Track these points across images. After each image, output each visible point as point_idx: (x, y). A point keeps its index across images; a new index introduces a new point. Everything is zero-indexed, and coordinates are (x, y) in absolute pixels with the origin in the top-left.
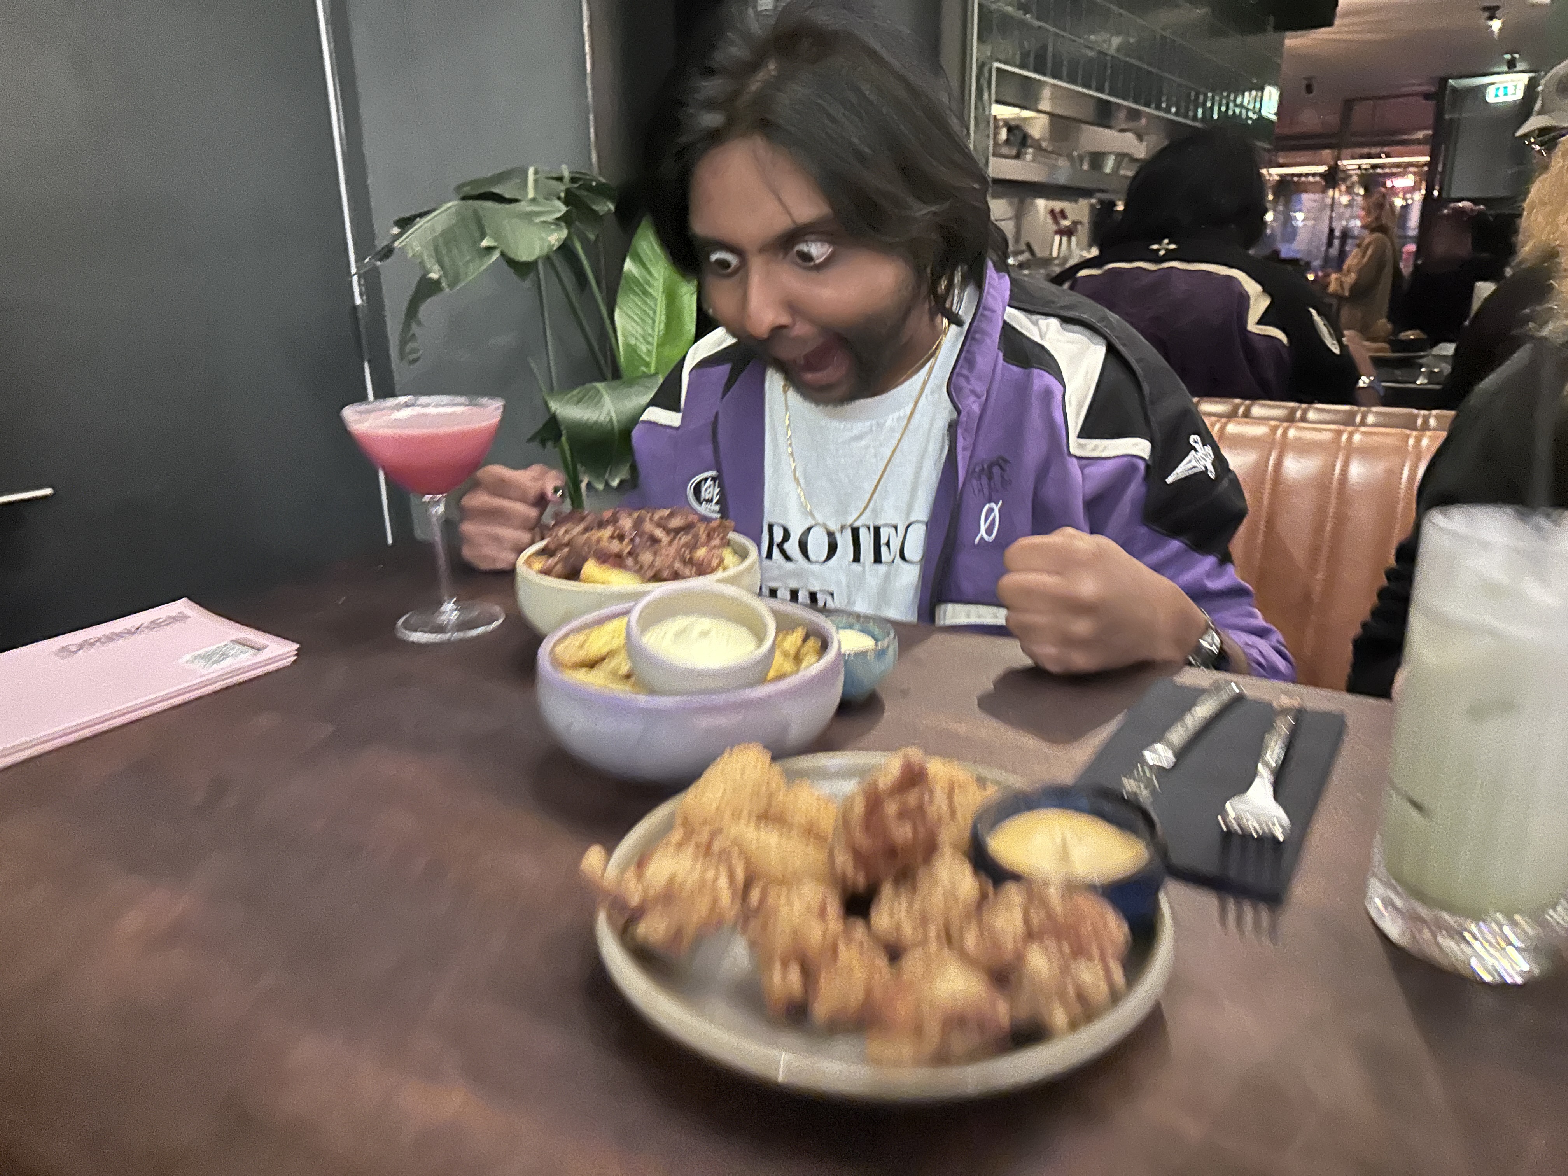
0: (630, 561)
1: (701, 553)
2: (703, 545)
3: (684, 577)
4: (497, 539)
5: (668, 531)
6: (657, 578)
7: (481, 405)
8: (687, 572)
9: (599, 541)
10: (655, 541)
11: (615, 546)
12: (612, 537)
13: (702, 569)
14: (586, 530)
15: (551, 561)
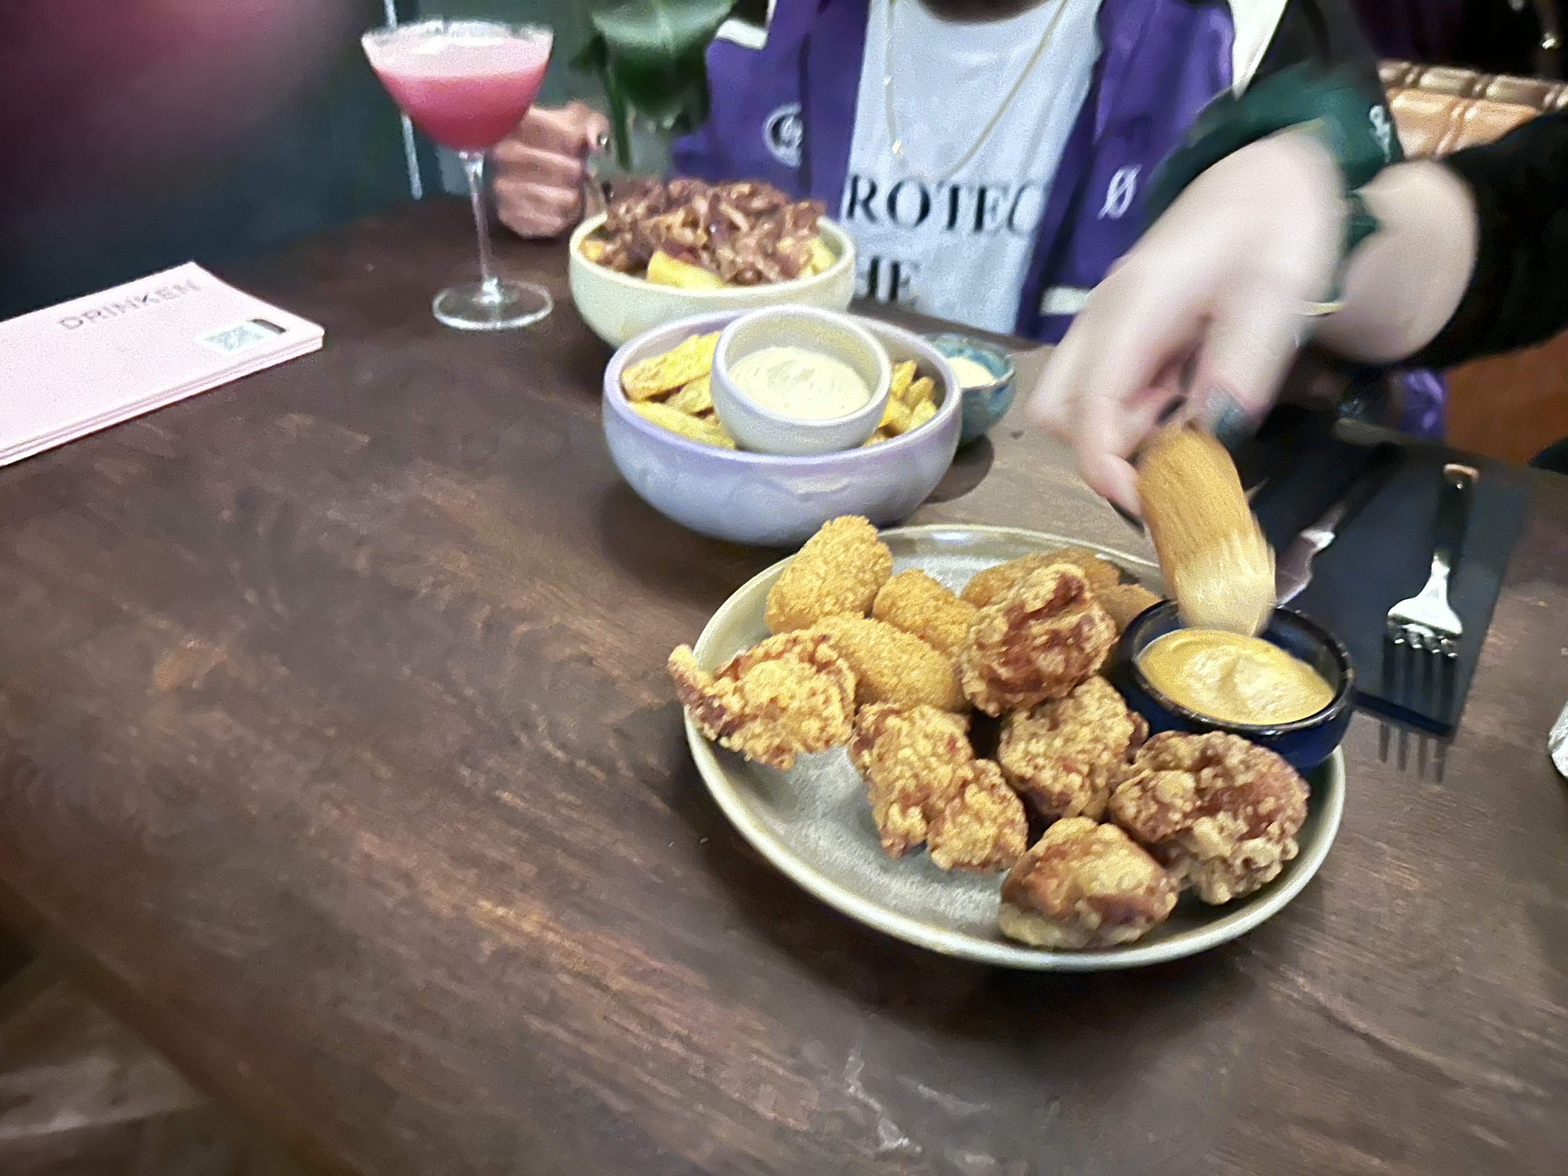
0: (705, 256)
1: (786, 245)
2: (789, 234)
3: (769, 281)
4: (537, 201)
5: (747, 213)
6: (738, 280)
7: (526, 38)
8: (772, 275)
9: (669, 228)
10: (733, 227)
11: (688, 236)
12: (685, 224)
13: (789, 271)
14: (652, 211)
15: (609, 248)
